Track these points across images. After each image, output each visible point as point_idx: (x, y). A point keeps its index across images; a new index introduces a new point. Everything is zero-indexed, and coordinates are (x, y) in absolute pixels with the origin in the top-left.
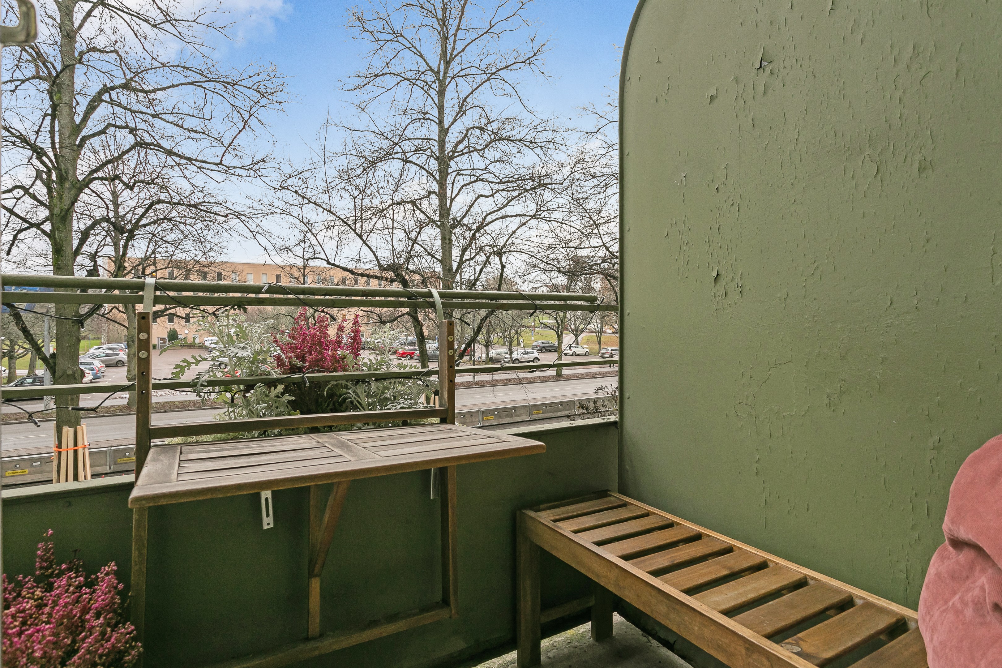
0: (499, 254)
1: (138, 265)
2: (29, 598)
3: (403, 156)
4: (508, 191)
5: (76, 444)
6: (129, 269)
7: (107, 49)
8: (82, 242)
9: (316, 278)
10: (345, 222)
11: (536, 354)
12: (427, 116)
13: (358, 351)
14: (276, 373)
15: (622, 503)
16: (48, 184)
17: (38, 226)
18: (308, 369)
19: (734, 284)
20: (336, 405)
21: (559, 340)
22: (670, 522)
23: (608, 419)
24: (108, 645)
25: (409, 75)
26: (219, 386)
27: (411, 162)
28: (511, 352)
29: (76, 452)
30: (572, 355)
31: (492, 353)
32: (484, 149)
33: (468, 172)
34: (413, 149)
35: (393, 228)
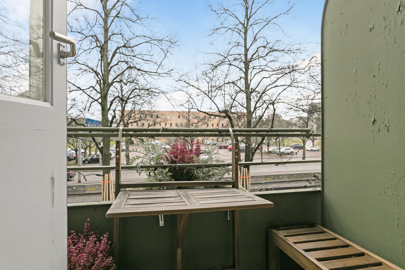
0: (273, 104)
1: (129, 113)
2: (82, 242)
3: (229, 62)
4: (277, 74)
5: (109, 181)
6: (126, 115)
7: (118, 34)
8: (111, 105)
9: (194, 116)
10: (204, 93)
11: (292, 150)
12: (239, 44)
13: (199, 155)
14: (166, 163)
15: (322, 231)
16: (100, 85)
17: (97, 100)
18: (178, 162)
19: (384, 125)
20: (190, 177)
21: (304, 143)
22: (347, 244)
23: (316, 189)
24: (104, 264)
25: (231, 27)
26: (145, 168)
27: (232, 65)
28: (280, 149)
29: (109, 183)
30: (311, 151)
31: (271, 149)
32: (265, 56)
33: (258, 67)
34: (233, 59)
35: (224, 94)
